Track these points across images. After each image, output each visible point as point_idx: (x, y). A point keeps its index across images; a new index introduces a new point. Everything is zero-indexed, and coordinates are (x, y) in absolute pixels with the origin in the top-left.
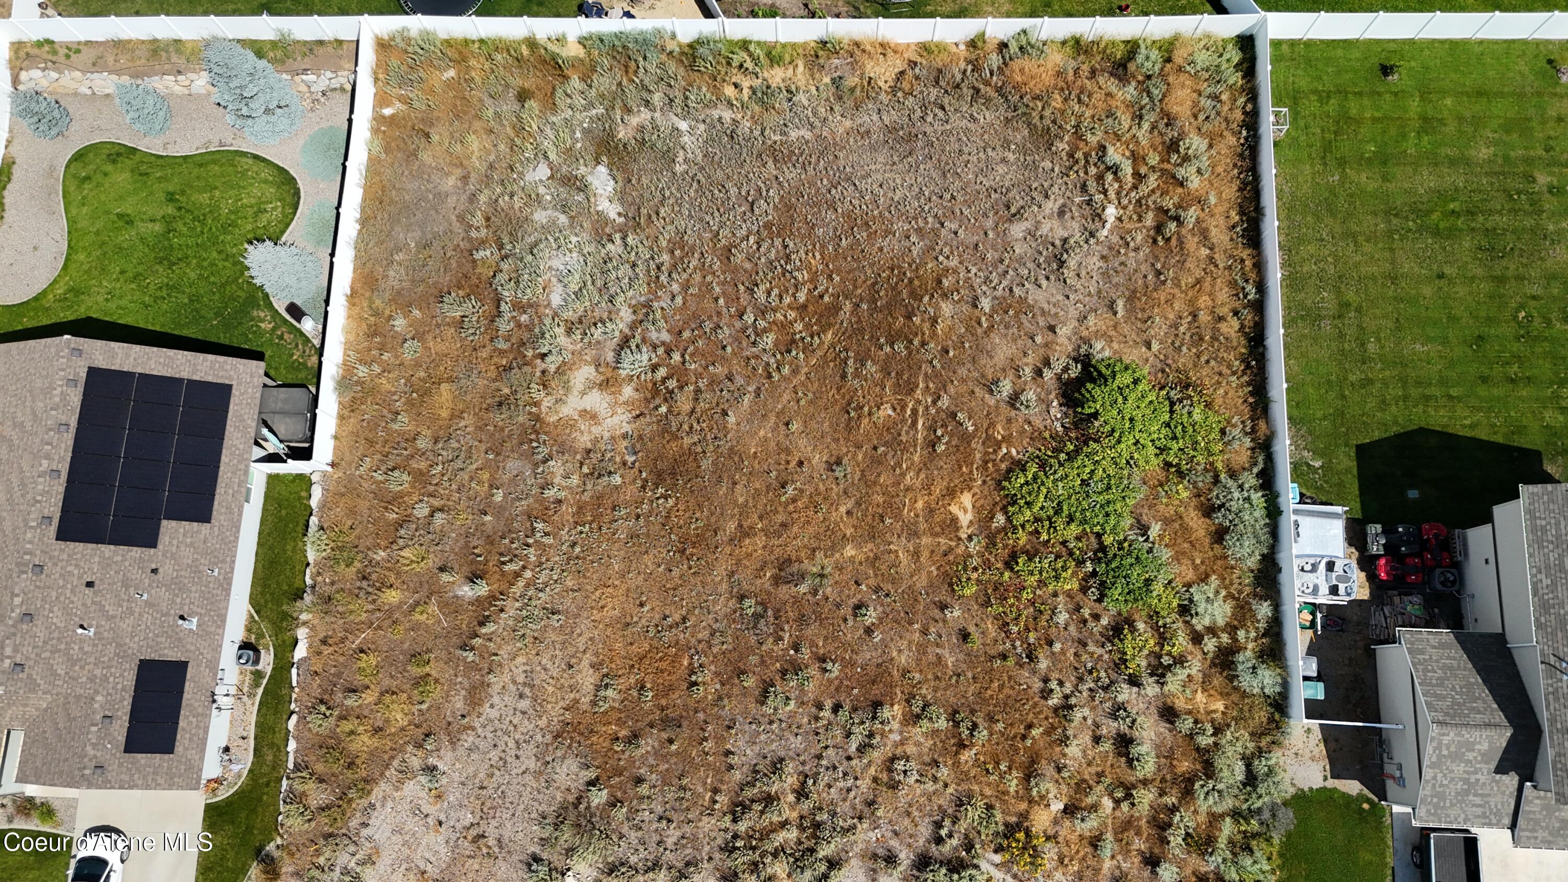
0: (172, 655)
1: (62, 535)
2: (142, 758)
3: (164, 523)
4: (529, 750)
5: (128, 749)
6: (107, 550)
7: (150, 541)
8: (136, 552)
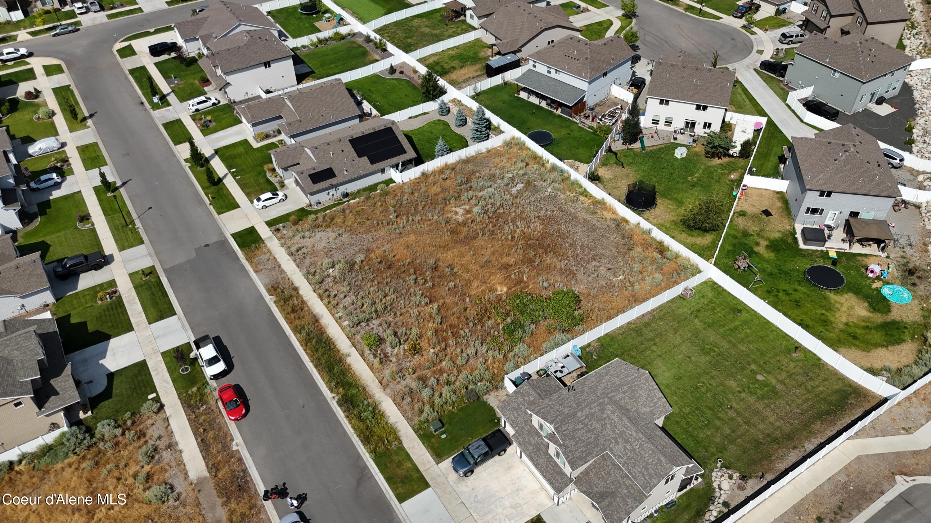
0: (336, 173)
1: (350, 141)
2: (309, 179)
3: (366, 158)
4: (360, 247)
5: (310, 175)
6: (353, 150)
7: (360, 156)
8: (356, 155)
